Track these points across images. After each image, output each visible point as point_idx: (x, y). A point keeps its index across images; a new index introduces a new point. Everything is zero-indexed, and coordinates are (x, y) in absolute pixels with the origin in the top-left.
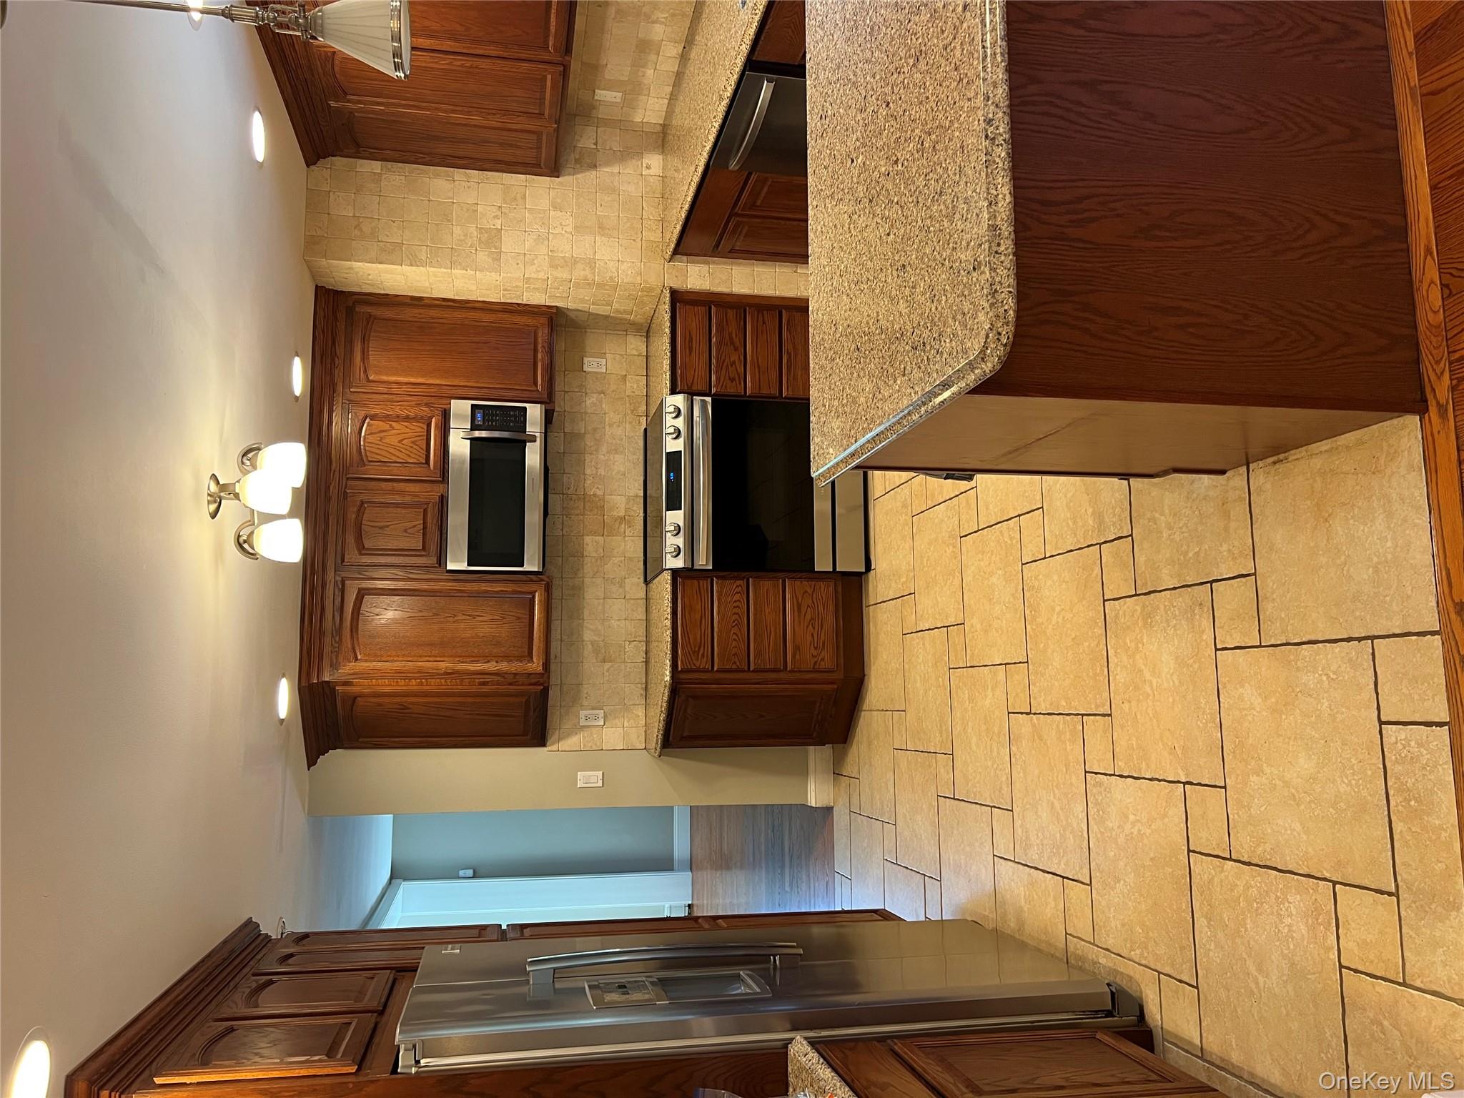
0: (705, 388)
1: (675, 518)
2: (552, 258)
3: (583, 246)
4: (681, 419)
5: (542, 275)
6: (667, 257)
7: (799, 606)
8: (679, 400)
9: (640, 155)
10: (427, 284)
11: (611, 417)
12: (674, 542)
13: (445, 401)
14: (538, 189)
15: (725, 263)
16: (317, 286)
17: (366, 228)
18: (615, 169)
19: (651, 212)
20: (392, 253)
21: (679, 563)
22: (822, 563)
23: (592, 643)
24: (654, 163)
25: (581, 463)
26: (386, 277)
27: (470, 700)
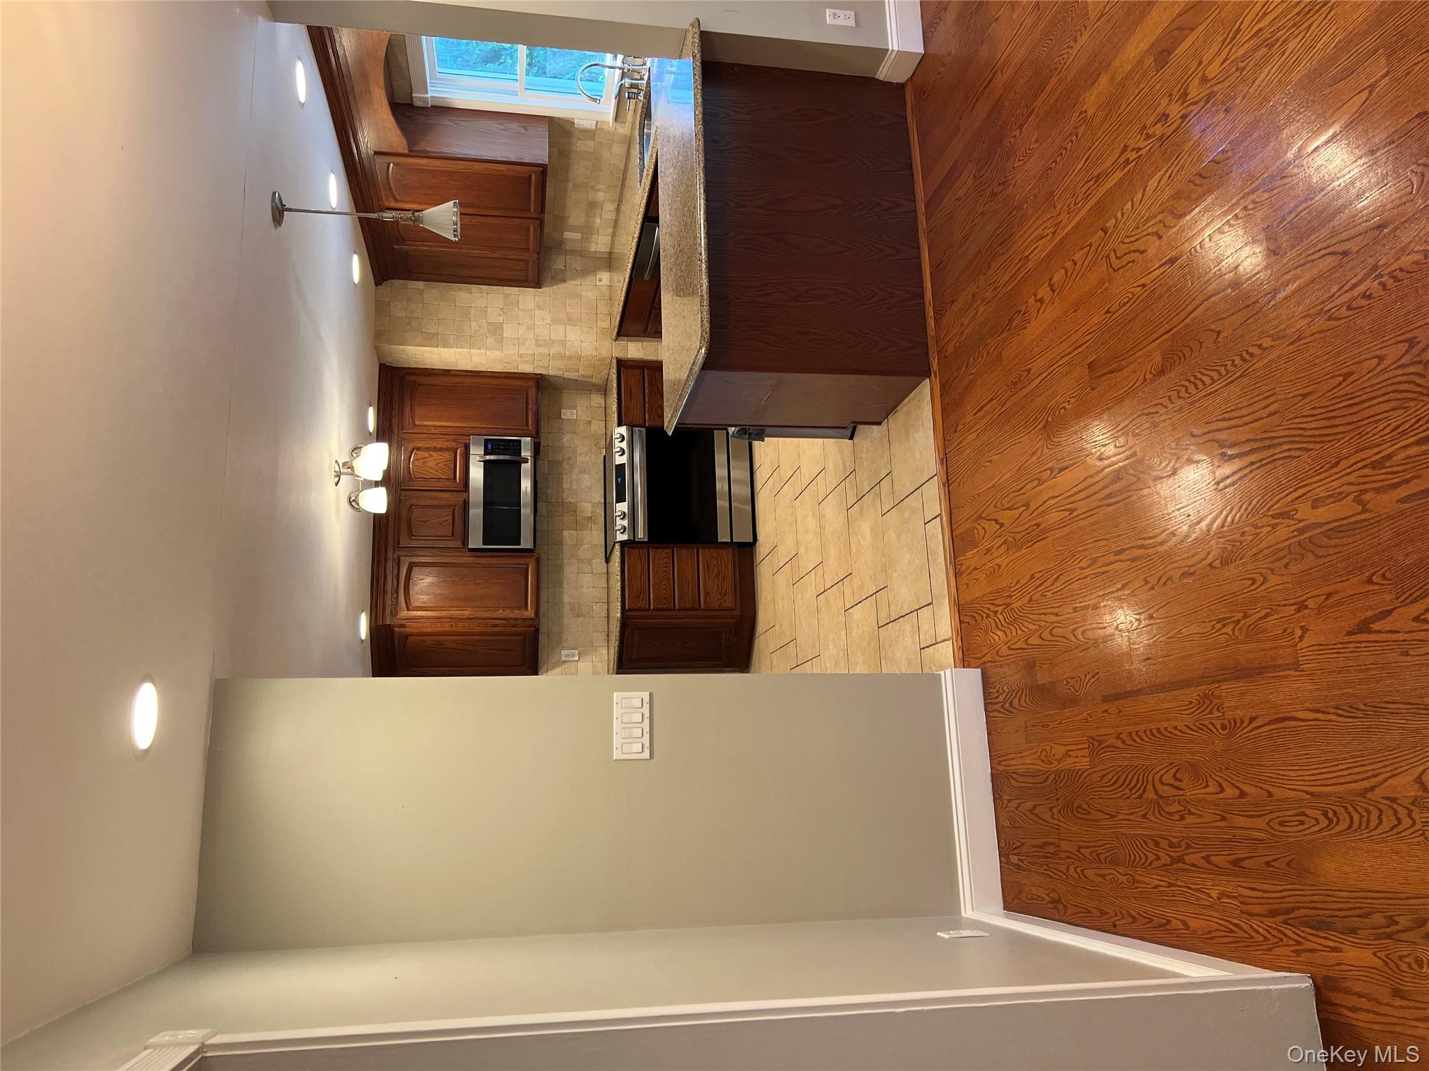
0: (641, 422)
1: (623, 507)
2: (537, 340)
3: (558, 332)
4: (625, 442)
5: (530, 352)
6: (614, 338)
7: (708, 566)
8: (623, 430)
9: (594, 272)
10: (454, 360)
11: (580, 449)
12: (621, 523)
13: (467, 438)
14: (527, 298)
15: (653, 341)
16: (380, 364)
17: (414, 324)
18: (578, 282)
19: (603, 309)
20: (431, 340)
21: (625, 537)
22: (723, 537)
23: (569, 603)
24: (604, 277)
25: (560, 481)
26: (427, 356)
27: (486, 638)
